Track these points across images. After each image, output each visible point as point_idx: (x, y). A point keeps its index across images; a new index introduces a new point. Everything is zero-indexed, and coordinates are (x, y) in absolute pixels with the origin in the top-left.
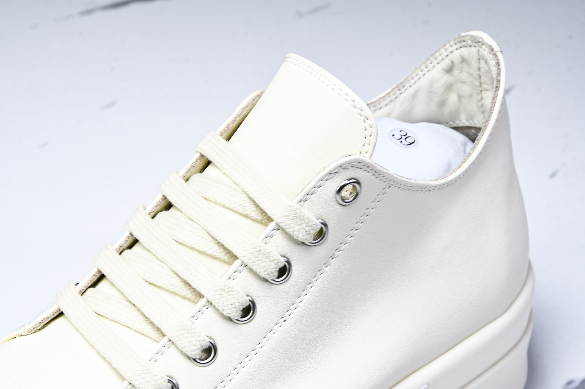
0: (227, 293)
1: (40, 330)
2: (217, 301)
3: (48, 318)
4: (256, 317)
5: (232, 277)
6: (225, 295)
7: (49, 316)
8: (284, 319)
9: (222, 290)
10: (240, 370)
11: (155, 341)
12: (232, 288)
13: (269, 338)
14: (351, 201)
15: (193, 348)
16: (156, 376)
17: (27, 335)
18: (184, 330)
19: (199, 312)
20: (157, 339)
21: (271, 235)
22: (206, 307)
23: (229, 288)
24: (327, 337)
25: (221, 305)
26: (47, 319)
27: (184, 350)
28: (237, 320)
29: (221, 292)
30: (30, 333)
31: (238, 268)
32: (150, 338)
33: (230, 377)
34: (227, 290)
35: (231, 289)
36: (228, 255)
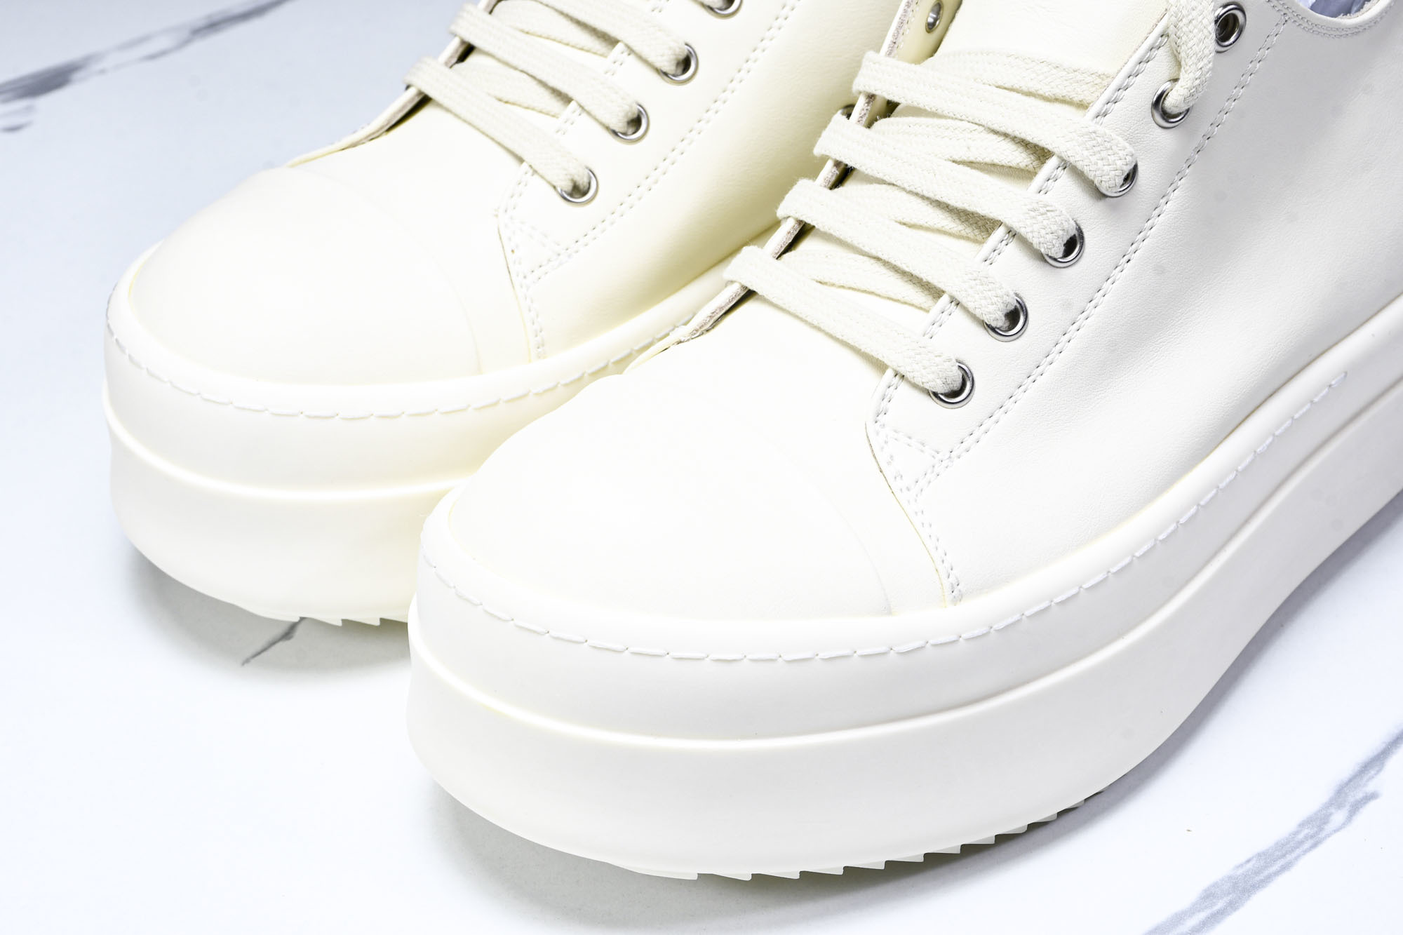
0: (1042, 214)
1: (707, 331)
2: (1029, 229)
3: (721, 308)
4: (1085, 255)
5: (1044, 187)
6: (1040, 218)
7: (723, 305)
8: (1126, 258)
9: (1034, 210)
10: (1064, 346)
11: (921, 308)
12: (1052, 206)
13: (1106, 291)
14: (1231, 44)
15: (991, 308)
16: (940, 356)
17: (688, 340)
18: (975, 280)
19: (994, 251)
20: (925, 306)
21: (1104, 113)
22: (1004, 242)
23: (1046, 206)
24: (1192, 291)
25: (1036, 234)
26: (720, 311)
27: (978, 313)
28: (1055, 260)
29: (1032, 214)
30: (693, 337)
31: (1053, 172)
32: (913, 305)
33: (1049, 358)
34: (1042, 210)
35: (1048, 208)
36: (1032, 156)
